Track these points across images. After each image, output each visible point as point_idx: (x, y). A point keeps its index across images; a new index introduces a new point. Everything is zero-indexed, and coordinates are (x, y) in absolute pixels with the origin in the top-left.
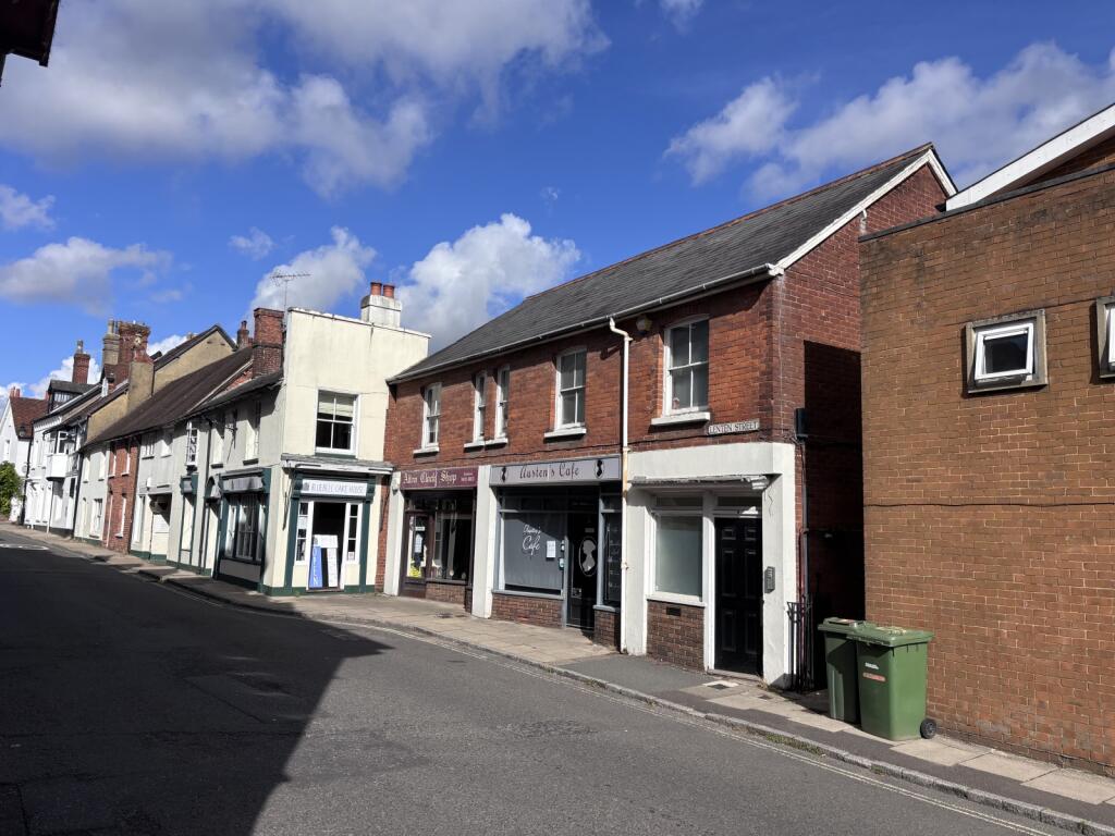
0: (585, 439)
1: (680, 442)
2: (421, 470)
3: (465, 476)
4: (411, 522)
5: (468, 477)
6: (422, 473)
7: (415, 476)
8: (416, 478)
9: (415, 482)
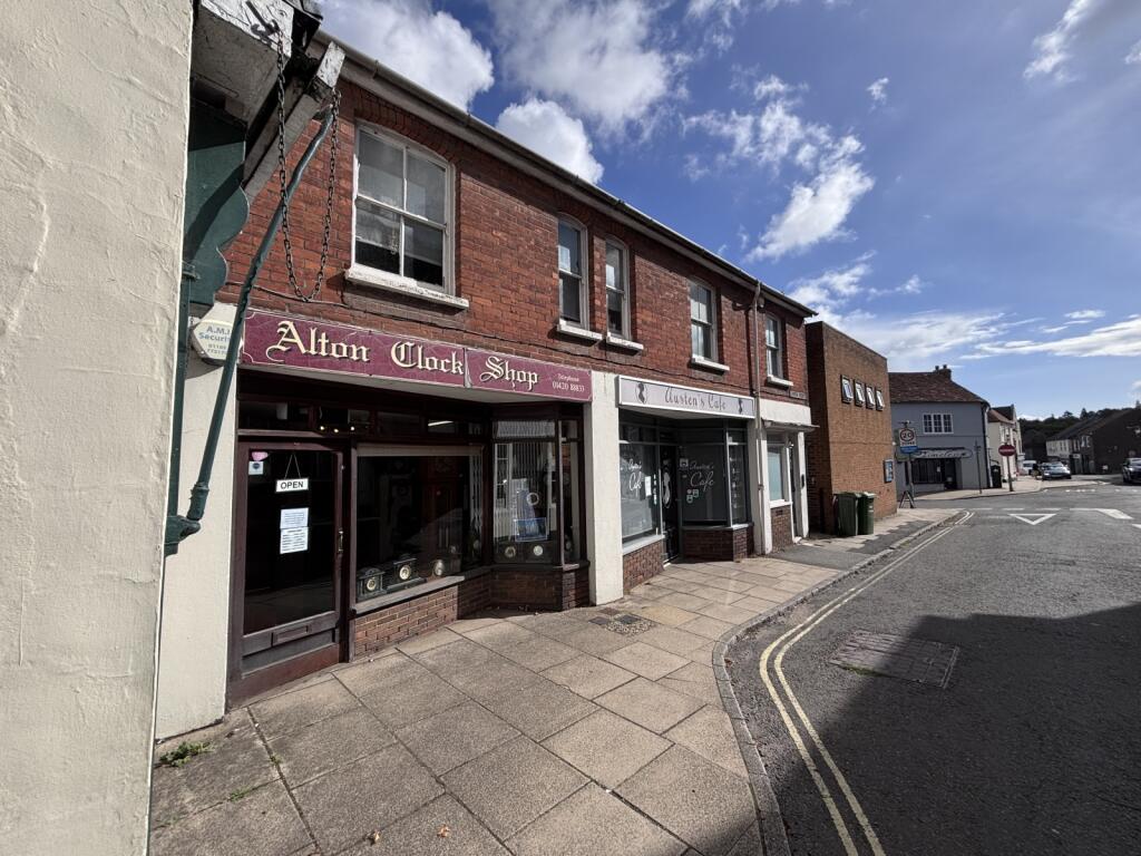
0: (725, 377)
2: (390, 335)
3: (562, 381)
4: (256, 466)
5: (569, 382)
6: (394, 341)
7: (355, 340)
8: (364, 349)
9: (355, 357)
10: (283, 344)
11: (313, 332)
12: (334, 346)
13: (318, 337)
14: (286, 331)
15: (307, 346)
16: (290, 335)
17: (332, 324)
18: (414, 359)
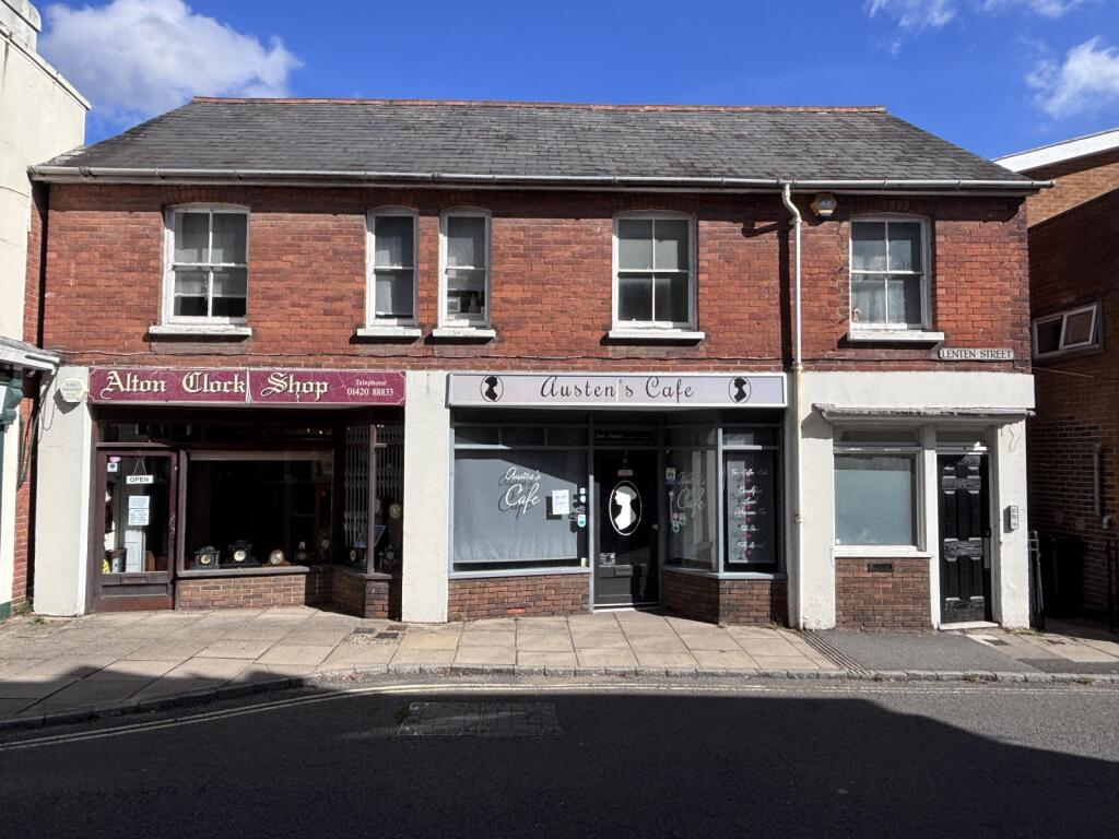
0: (701, 347)
1: (892, 365)
2: (183, 368)
3: (360, 387)
4: (112, 466)
5: (371, 387)
6: (185, 373)
7: (157, 378)
8: (163, 383)
9: (156, 390)
10: (111, 387)
11: (129, 376)
12: (142, 383)
13: (132, 378)
14: (112, 378)
15: (125, 386)
16: (115, 380)
17: (141, 368)
18: (201, 385)
